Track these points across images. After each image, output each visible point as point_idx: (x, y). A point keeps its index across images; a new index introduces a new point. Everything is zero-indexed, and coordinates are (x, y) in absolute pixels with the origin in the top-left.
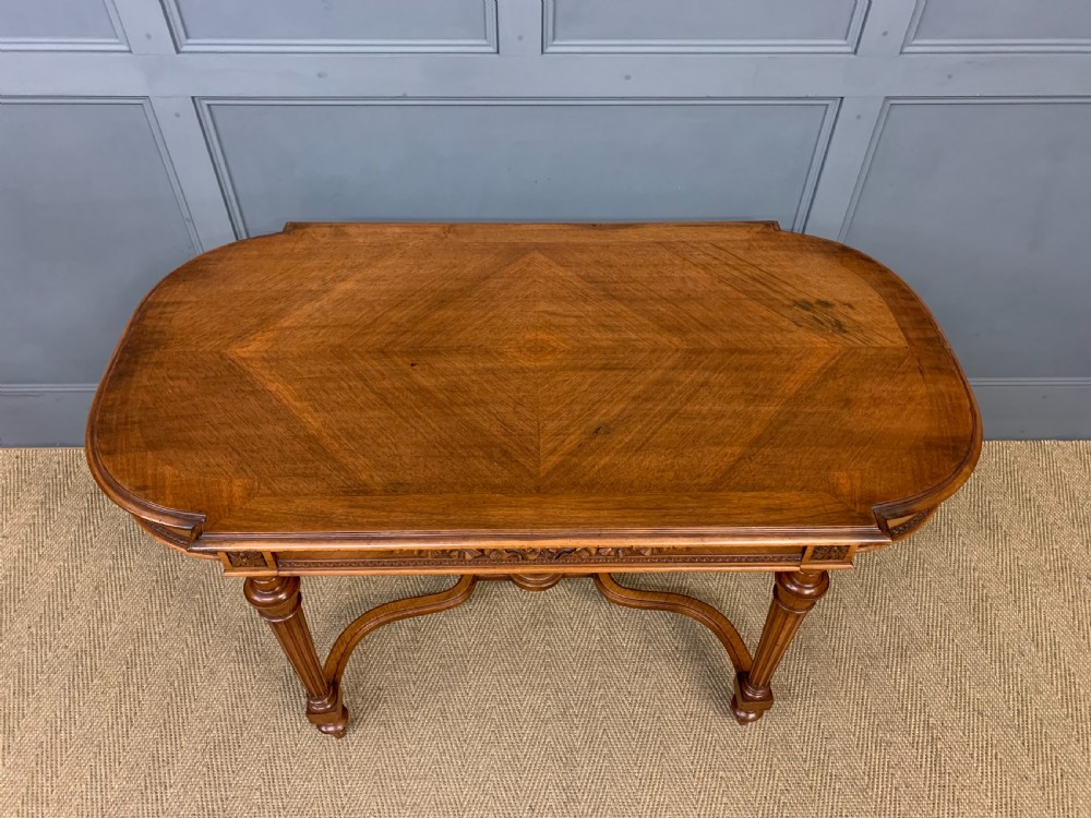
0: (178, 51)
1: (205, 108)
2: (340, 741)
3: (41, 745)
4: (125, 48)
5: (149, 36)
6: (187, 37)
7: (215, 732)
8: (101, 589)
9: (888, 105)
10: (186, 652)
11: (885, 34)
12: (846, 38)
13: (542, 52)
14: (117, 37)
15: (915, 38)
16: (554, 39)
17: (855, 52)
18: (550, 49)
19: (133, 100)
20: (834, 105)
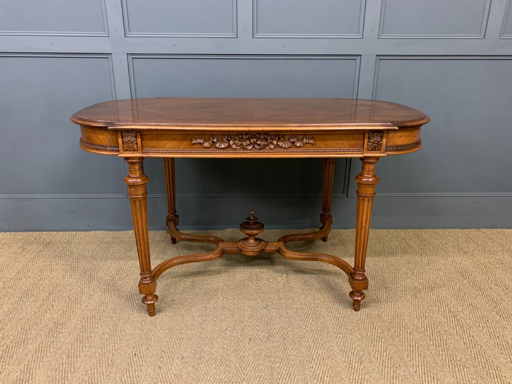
0: (125, 36)
1: (131, 59)
2: (152, 317)
4: (107, 35)
5: (116, 30)
6: (129, 32)
7: (89, 315)
8: (42, 271)
9: (378, 59)
10: (79, 290)
11: (372, 30)
12: (358, 33)
13: (253, 37)
14: (105, 31)
15: (382, 34)
16: (257, 33)
17: (362, 38)
18: (256, 36)
19: (106, 56)
20: (358, 58)
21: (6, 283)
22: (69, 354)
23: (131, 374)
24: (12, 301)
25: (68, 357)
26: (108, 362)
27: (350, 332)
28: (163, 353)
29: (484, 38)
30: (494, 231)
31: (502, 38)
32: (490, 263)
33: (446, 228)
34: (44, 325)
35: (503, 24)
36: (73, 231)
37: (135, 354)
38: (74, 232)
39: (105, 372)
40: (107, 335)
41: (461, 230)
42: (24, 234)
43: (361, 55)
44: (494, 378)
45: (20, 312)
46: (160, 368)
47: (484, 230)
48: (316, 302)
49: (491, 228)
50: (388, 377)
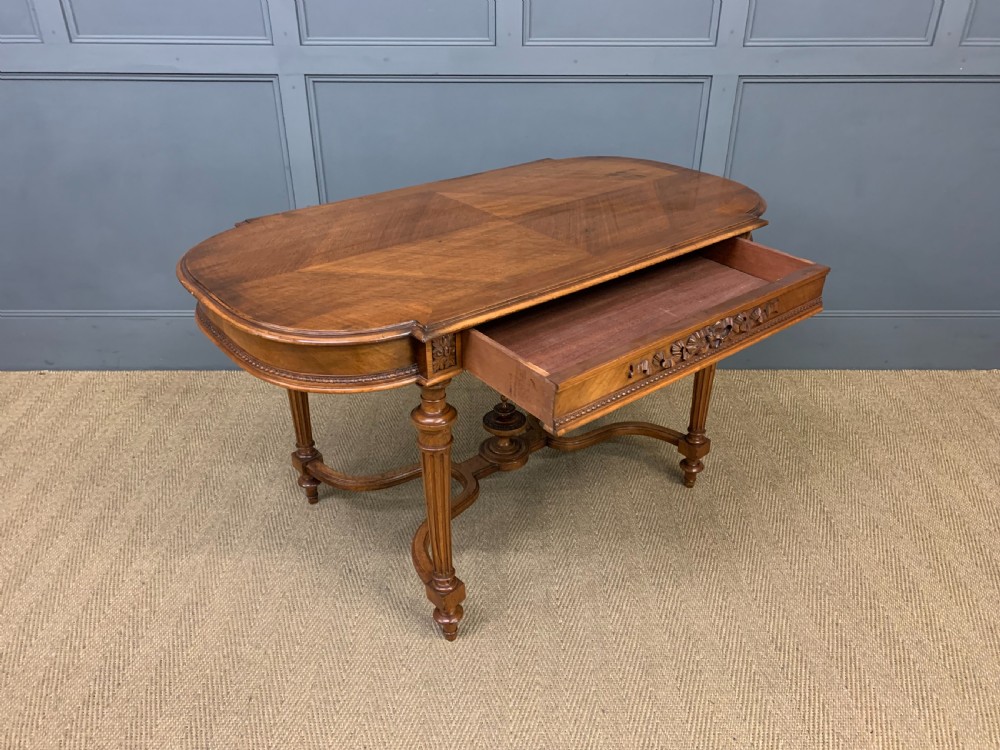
0: (301, 44)
1: (311, 83)
3: (140, 516)
4: (269, 42)
5: (286, 34)
6: (308, 36)
8: (187, 440)
9: (741, 83)
11: (732, 32)
12: (709, 36)
13: (523, 45)
14: (265, 35)
15: (751, 37)
16: (530, 37)
17: (715, 45)
18: (527, 43)
19: (269, 78)
20: (707, 82)
21: (137, 459)
22: (254, 569)
23: (348, 597)
24: (153, 488)
25: (254, 573)
26: (313, 581)
27: (665, 541)
28: (390, 570)
29: (932, 45)
30: (925, 374)
31: (964, 43)
32: (904, 431)
33: (845, 369)
34: (209, 525)
35: (967, 20)
36: (221, 369)
37: (350, 570)
38: (224, 372)
39: (309, 594)
40: (305, 542)
41: (868, 373)
42: (145, 374)
43: (712, 76)
44: (866, 609)
45: (169, 505)
46: (389, 590)
47: (908, 372)
48: (618, 493)
49: (920, 369)
50: (714, 606)
